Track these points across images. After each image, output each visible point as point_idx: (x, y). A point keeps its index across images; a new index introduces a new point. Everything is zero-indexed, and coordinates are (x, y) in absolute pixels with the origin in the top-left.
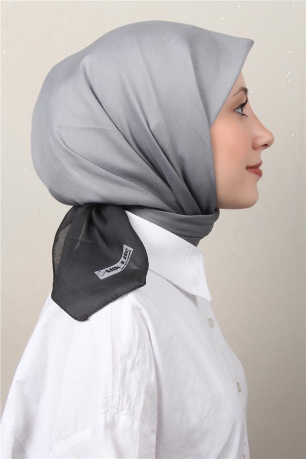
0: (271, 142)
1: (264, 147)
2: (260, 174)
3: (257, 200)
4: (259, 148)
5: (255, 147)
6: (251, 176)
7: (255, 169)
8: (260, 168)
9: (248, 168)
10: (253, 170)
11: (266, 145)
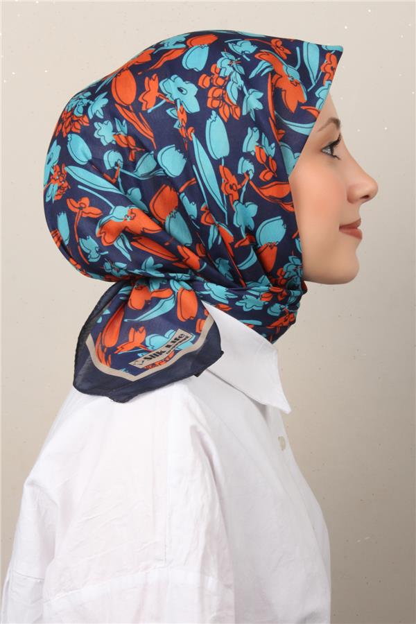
0: (375, 192)
1: (364, 200)
2: (359, 236)
3: (357, 272)
4: (357, 200)
5: (351, 200)
6: (347, 239)
7: (351, 229)
8: (359, 228)
9: (342, 227)
10: (349, 231)
11: (367, 197)
